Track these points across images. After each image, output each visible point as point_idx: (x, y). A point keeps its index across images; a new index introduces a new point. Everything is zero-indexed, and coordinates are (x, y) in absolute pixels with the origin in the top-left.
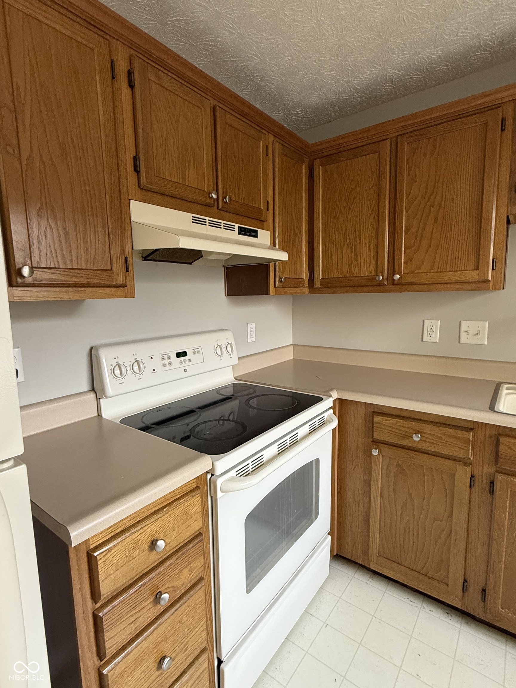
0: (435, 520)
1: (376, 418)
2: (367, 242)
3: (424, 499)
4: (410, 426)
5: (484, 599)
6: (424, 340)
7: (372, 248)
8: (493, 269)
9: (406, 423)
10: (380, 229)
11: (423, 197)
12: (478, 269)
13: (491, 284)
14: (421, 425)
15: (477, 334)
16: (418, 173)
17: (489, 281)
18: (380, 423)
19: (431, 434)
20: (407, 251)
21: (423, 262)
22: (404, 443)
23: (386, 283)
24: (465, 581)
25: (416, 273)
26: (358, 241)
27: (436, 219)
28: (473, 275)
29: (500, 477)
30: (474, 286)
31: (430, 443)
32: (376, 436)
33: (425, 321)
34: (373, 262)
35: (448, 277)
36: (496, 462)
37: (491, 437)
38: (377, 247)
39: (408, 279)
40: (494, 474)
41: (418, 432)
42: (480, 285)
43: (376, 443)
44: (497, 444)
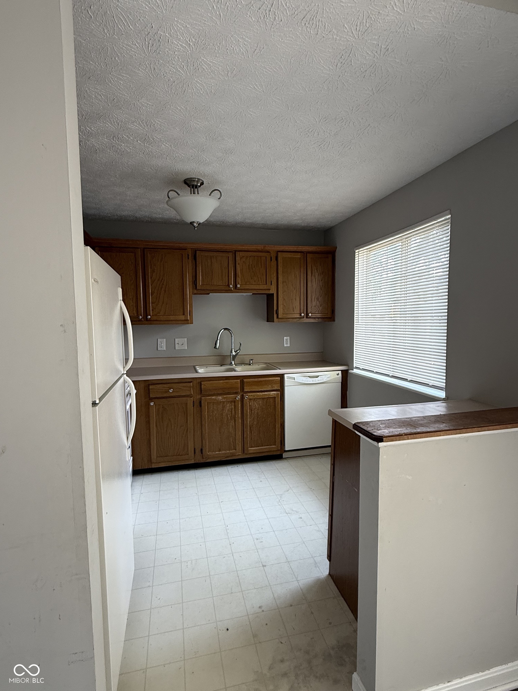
0: (181, 427)
1: (151, 387)
2: (131, 298)
3: (175, 419)
4: (167, 386)
5: (202, 453)
6: (158, 349)
7: (134, 302)
8: (190, 315)
9: (165, 386)
10: (138, 292)
11: (159, 280)
12: (184, 315)
13: (189, 321)
14: (172, 385)
15: (183, 344)
16: (155, 268)
17: (188, 320)
18: (153, 389)
19: (176, 388)
20: (153, 304)
21: (161, 310)
22: (165, 395)
23: (143, 320)
24: (195, 449)
25: (158, 316)
26: (126, 297)
27: (165, 291)
28: (183, 318)
29: (203, 398)
30: (183, 322)
31: (176, 392)
32: (151, 396)
33: (158, 339)
34: (135, 309)
35: (172, 318)
36: (201, 393)
37: (198, 383)
38: (137, 301)
39: (155, 318)
40: (201, 398)
41: (170, 388)
42: (185, 322)
43: (151, 399)
44: (201, 384)
